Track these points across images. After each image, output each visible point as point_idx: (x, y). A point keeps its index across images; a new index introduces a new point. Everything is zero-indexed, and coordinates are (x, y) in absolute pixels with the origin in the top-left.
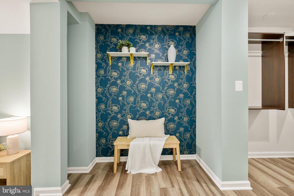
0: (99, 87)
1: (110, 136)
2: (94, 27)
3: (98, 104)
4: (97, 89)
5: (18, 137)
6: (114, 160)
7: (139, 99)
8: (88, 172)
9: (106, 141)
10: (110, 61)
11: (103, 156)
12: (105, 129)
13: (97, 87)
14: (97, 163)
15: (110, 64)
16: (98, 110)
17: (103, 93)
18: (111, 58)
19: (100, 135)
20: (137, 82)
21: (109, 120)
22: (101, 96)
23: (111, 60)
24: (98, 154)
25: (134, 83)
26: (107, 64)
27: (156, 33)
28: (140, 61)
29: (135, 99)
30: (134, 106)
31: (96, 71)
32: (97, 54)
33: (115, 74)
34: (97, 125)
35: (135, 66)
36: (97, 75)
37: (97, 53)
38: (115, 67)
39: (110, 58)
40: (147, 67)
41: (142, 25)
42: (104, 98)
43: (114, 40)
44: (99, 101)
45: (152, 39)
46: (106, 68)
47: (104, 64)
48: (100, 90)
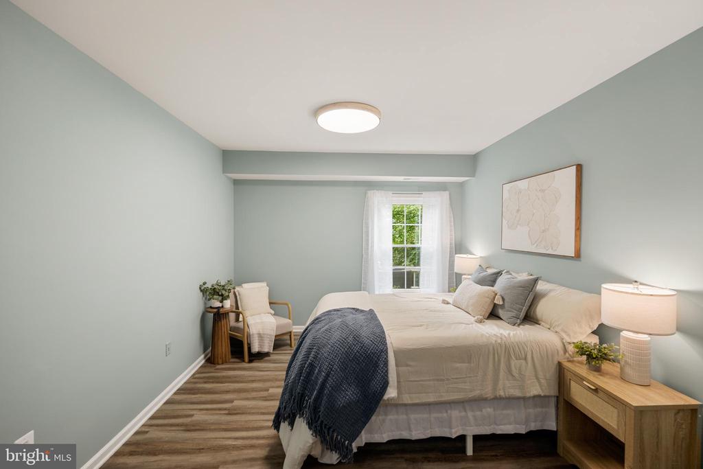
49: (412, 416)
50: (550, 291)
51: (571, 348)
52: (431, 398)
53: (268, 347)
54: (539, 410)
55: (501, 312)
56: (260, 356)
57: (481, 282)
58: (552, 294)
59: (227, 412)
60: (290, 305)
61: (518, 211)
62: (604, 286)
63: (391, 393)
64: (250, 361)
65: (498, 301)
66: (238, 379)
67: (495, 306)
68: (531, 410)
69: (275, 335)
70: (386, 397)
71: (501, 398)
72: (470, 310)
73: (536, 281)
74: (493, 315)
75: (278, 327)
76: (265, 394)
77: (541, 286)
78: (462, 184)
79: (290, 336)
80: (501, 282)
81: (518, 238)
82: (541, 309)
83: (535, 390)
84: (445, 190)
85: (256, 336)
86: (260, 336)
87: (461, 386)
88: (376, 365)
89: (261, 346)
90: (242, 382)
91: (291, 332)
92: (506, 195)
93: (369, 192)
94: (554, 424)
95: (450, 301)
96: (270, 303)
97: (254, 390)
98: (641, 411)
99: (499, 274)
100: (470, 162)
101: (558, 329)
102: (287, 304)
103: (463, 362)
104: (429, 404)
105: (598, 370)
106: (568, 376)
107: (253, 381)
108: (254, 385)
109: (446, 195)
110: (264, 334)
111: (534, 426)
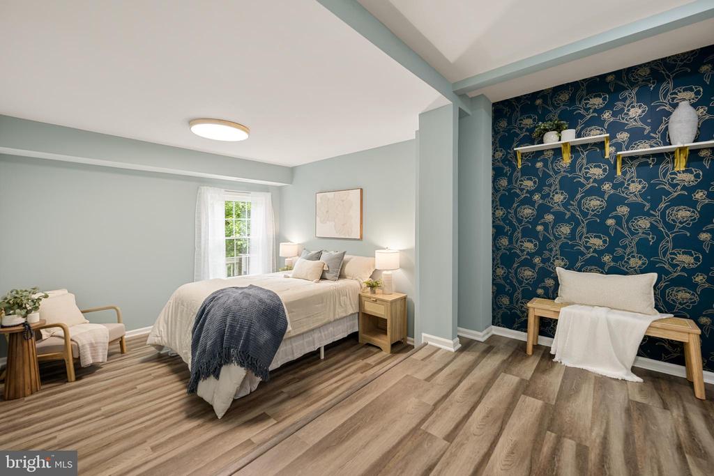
0: (497, 209)
1: (518, 294)
2: (490, 109)
3: (496, 237)
4: (495, 211)
5: (391, 274)
6: (528, 338)
7: (583, 228)
8: (482, 340)
9: (511, 302)
10: (520, 161)
11: (504, 327)
12: (508, 281)
13: (495, 208)
14: (493, 335)
15: (520, 167)
16: (496, 248)
17: (505, 219)
18: (522, 156)
19: (499, 289)
20: (579, 196)
21: (515, 265)
22: (502, 223)
23: (522, 159)
24: (496, 321)
25: (572, 197)
26: (514, 168)
27: (632, 85)
28: (585, 153)
29: (573, 231)
30: (570, 243)
31: (493, 182)
32: (494, 153)
33: (528, 184)
34: (494, 272)
35: (573, 164)
36: (494, 188)
37: (495, 150)
38: (528, 171)
39: (519, 157)
40: (607, 162)
41: (591, 78)
42: (507, 228)
43: (528, 122)
44: (498, 232)
45: (620, 100)
46: (511, 174)
47: (507, 169)
48: (500, 213)
49: (294, 345)
50: (350, 259)
51: (364, 285)
52: (305, 329)
53: (102, 357)
54: (351, 322)
55: (327, 275)
56: (93, 369)
57: (310, 258)
58: (352, 260)
59: (103, 417)
60: (118, 308)
61: (327, 211)
62: (376, 251)
63: (289, 328)
64: (77, 379)
65: (326, 268)
66: (82, 395)
67: (324, 271)
68: (348, 324)
69: (108, 341)
70: (287, 331)
71: (337, 320)
72: (309, 277)
73: (344, 253)
74: (323, 278)
75: (111, 333)
76: (135, 391)
77: (346, 257)
78: (280, 188)
79: (121, 343)
80: (324, 256)
81: (326, 229)
82: (347, 269)
83: (351, 312)
84: (268, 192)
85: (88, 347)
86: (92, 345)
87: (320, 317)
88: (278, 314)
89: (93, 357)
90: (93, 394)
91: (122, 338)
92: (319, 200)
93: (202, 187)
94: (357, 328)
95: (290, 275)
96: (82, 312)
97: (115, 394)
98: (392, 302)
99: (320, 253)
100: (290, 173)
101: (357, 278)
102: (115, 308)
103: (319, 303)
104: (303, 334)
105: (374, 293)
106: (363, 299)
107: (107, 389)
108: (113, 391)
109: (269, 195)
110: (96, 343)
111: (350, 332)
